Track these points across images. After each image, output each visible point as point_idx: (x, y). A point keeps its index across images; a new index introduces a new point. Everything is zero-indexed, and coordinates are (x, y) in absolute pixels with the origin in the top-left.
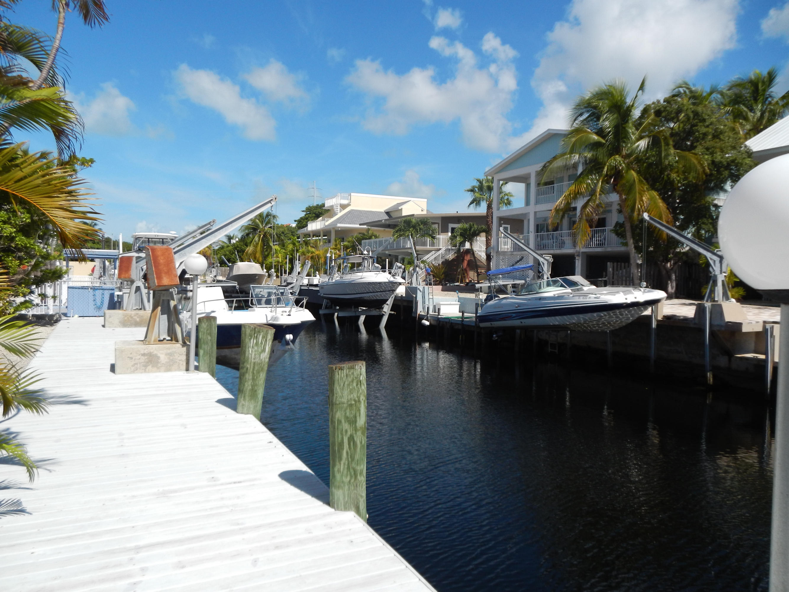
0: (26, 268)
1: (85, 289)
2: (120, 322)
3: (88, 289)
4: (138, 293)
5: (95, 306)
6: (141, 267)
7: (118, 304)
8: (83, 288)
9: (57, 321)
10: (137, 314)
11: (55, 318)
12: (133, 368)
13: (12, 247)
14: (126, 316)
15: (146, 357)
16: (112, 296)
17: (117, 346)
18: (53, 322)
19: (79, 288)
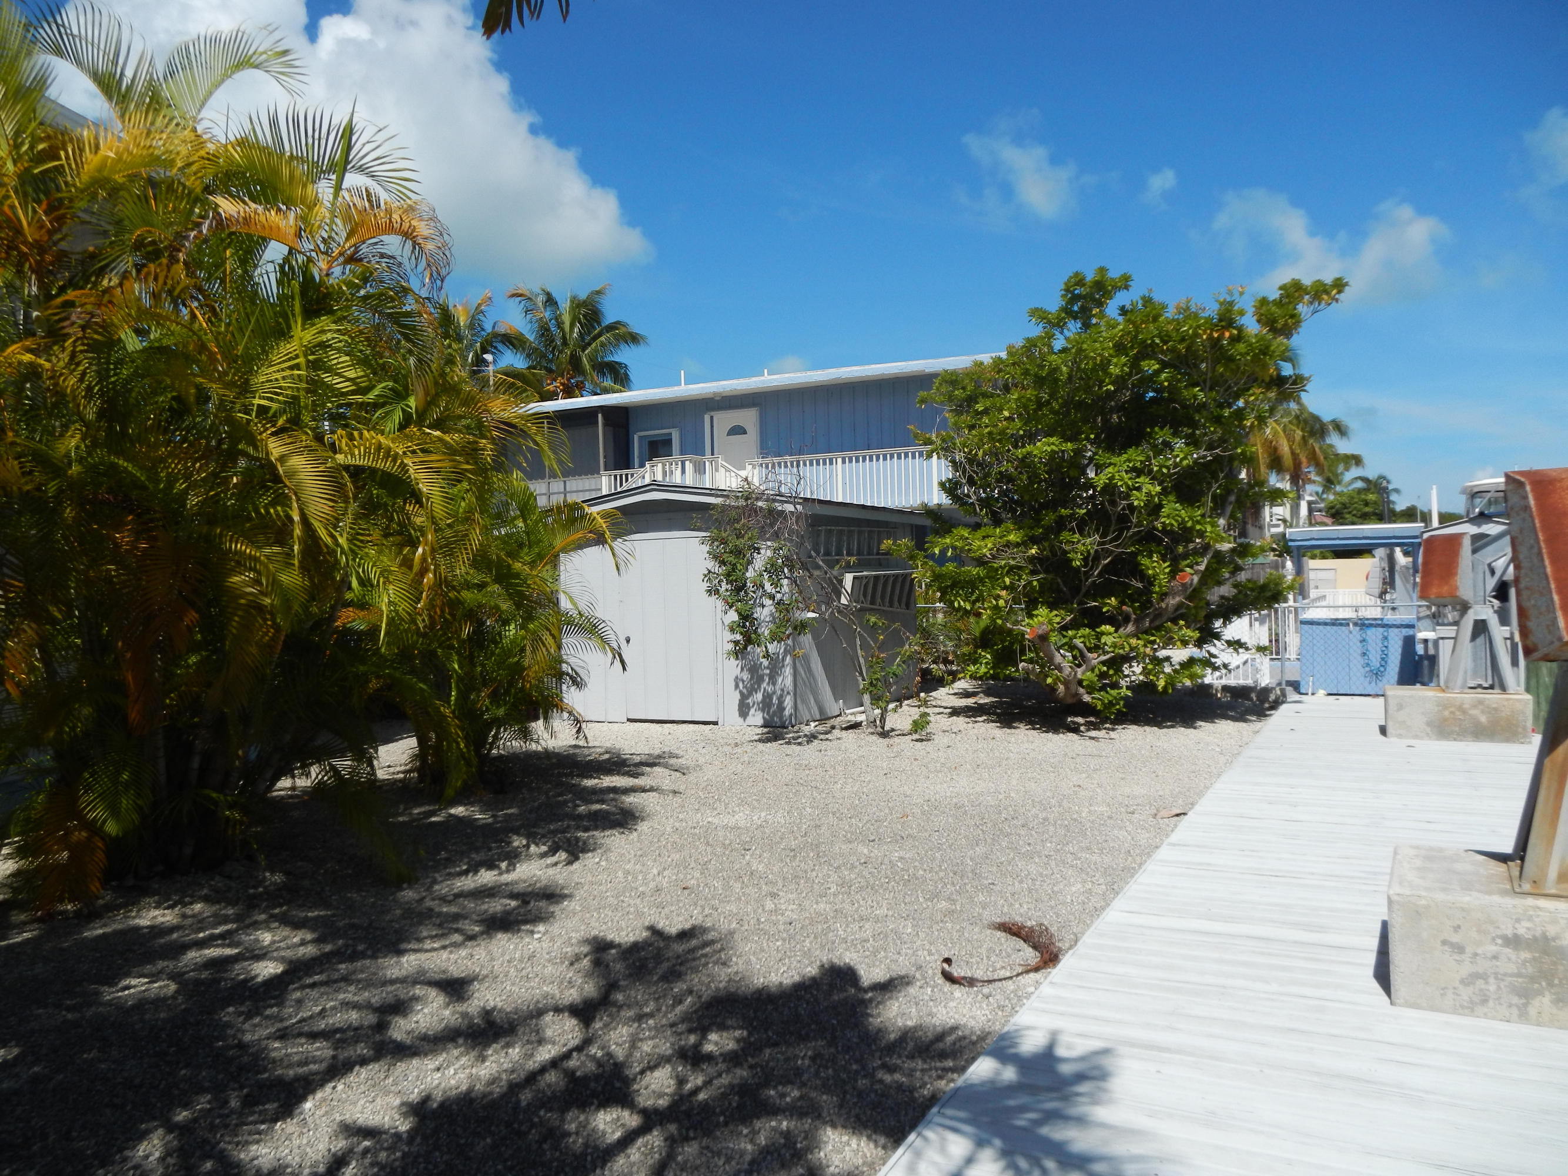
0: (1187, 580)
1: (1341, 625)
2: (1429, 724)
3: (1348, 625)
4: (1481, 640)
5: (1367, 669)
6: (1489, 565)
7: (1426, 663)
8: (1335, 623)
9: (1275, 705)
10: (1481, 702)
11: (1272, 697)
12: (1466, 993)
13: (1157, 530)
14: (1445, 707)
15: (1526, 955)
16: (1409, 643)
17: (1396, 889)
18: (1267, 705)
19: (1326, 624)
